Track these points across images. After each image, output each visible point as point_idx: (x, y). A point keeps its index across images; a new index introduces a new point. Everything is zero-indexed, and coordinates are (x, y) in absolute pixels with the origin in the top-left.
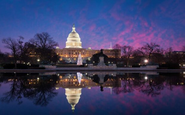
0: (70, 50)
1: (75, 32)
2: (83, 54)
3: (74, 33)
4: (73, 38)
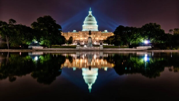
0: (85, 33)
1: (92, 15)
3: (90, 16)
4: (90, 22)
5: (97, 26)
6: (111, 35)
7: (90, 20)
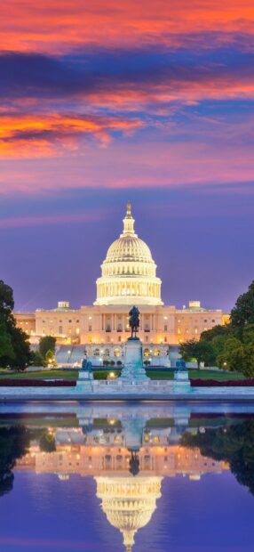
0: (108, 316)
1: (136, 236)
2: (166, 329)
3: (128, 241)
4: (126, 264)
5: (158, 282)
6: (216, 324)
7: (128, 256)
